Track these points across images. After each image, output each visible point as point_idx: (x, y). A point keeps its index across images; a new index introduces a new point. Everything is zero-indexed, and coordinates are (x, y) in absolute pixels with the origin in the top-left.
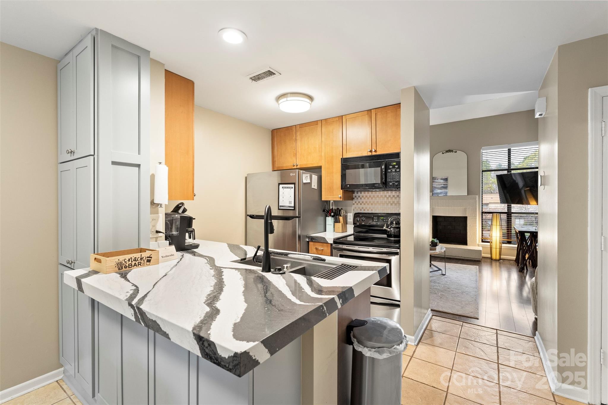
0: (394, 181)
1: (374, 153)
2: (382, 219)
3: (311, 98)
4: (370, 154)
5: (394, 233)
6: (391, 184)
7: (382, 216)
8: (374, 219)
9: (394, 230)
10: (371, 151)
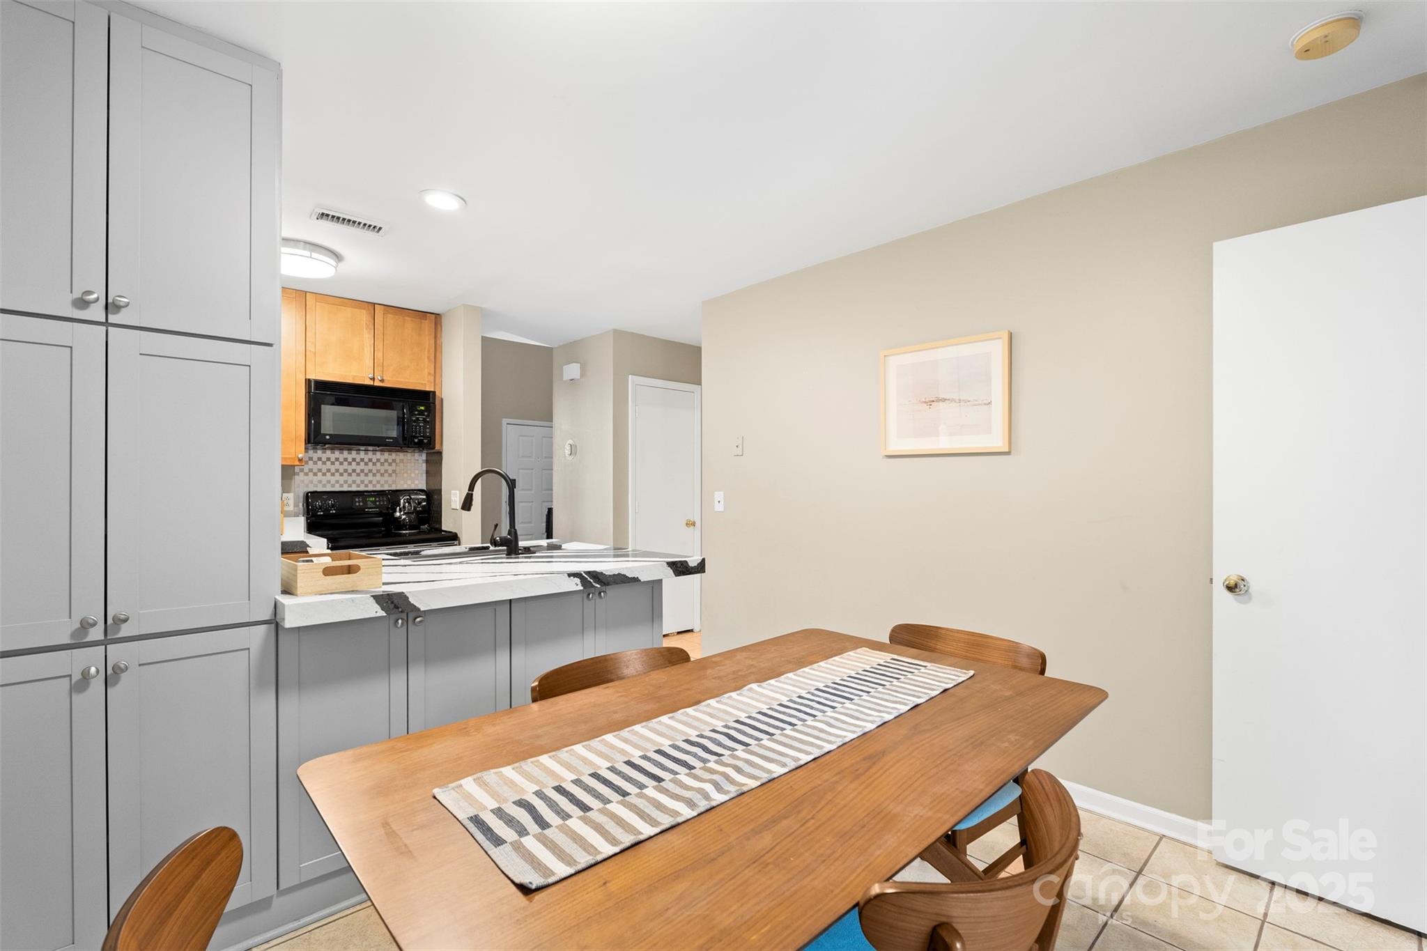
0: (421, 436)
1: (377, 384)
2: (372, 502)
3: (337, 257)
4: (371, 383)
5: (410, 521)
6: (416, 440)
7: (372, 496)
8: (356, 502)
9: (409, 518)
10: (373, 379)
